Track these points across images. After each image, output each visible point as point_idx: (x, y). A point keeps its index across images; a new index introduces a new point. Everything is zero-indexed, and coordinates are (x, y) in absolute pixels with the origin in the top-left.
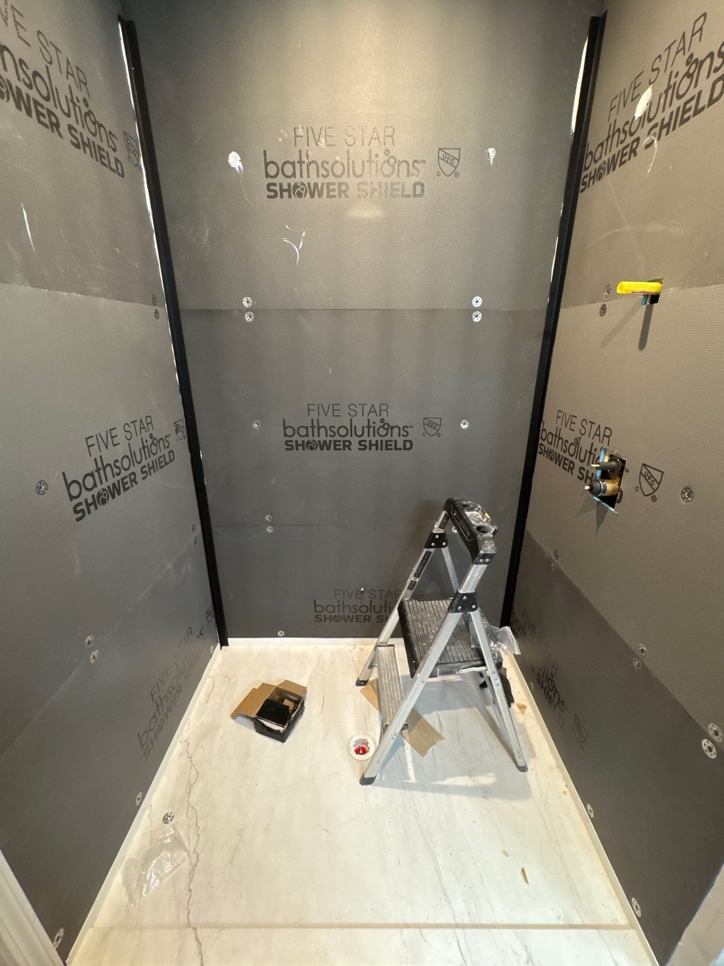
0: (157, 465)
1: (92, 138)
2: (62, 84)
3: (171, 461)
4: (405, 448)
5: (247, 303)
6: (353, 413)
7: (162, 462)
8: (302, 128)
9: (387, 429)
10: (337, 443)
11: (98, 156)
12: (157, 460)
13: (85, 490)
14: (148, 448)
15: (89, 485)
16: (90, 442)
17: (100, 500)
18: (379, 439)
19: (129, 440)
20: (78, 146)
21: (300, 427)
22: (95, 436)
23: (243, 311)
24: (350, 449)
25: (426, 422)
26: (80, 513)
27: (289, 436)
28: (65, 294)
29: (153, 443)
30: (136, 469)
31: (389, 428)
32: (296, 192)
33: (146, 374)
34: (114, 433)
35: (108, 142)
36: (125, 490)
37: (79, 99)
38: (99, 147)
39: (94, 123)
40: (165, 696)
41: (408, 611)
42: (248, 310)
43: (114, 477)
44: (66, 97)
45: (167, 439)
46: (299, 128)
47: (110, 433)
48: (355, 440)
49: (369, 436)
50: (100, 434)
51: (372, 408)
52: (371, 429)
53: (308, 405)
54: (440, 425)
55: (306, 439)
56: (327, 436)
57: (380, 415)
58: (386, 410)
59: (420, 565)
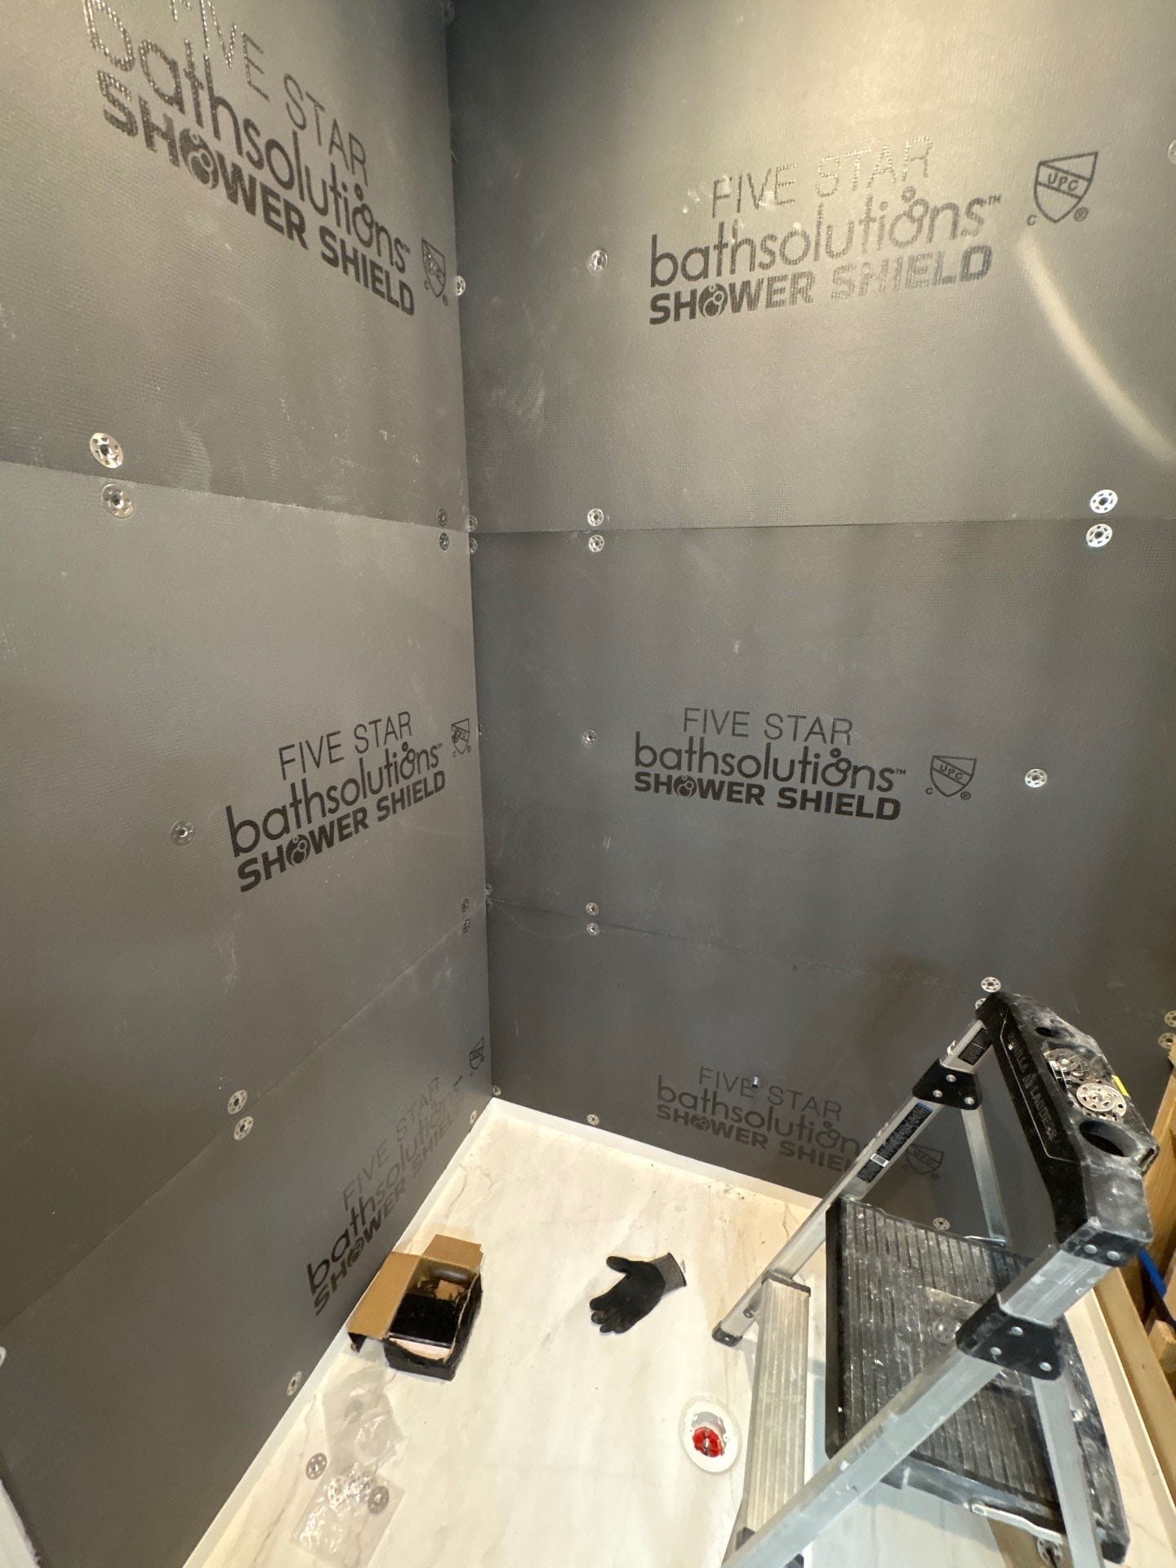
0: (409, 796)
1: (361, 248)
2: (318, 160)
3: (437, 789)
4: (880, 815)
5: (593, 520)
6: (774, 733)
7: (420, 791)
8: (731, 179)
9: (845, 772)
10: (736, 788)
11: (369, 278)
12: (411, 788)
13: (266, 838)
14: (396, 767)
15: (274, 831)
16: (287, 755)
17: (293, 854)
18: (825, 789)
19: (361, 752)
20: (333, 262)
21: (666, 751)
22: (297, 747)
23: (586, 533)
24: (760, 803)
25: (938, 764)
26: (250, 877)
27: (646, 765)
28: (276, 505)
29: (406, 758)
30: (370, 802)
31: (848, 769)
32: (706, 303)
33: (410, 642)
34: (334, 741)
35: (391, 257)
36: (342, 838)
37: (348, 186)
38: (373, 264)
39: (370, 225)
40: (371, 1199)
41: (850, 1237)
42: (595, 532)
43: (324, 815)
44: (324, 183)
45: (435, 752)
46: (723, 180)
47: (328, 739)
48: (772, 787)
49: (803, 780)
50: (307, 742)
51: (817, 725)
52: (810, 769)
53: (687, 710)
54: (972, 776)
55: (675, 774)
56: (716, 772)
57: (832, 742)
58: (846, 732)
59: (897, 1130)
